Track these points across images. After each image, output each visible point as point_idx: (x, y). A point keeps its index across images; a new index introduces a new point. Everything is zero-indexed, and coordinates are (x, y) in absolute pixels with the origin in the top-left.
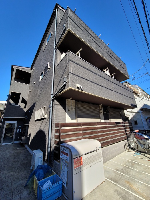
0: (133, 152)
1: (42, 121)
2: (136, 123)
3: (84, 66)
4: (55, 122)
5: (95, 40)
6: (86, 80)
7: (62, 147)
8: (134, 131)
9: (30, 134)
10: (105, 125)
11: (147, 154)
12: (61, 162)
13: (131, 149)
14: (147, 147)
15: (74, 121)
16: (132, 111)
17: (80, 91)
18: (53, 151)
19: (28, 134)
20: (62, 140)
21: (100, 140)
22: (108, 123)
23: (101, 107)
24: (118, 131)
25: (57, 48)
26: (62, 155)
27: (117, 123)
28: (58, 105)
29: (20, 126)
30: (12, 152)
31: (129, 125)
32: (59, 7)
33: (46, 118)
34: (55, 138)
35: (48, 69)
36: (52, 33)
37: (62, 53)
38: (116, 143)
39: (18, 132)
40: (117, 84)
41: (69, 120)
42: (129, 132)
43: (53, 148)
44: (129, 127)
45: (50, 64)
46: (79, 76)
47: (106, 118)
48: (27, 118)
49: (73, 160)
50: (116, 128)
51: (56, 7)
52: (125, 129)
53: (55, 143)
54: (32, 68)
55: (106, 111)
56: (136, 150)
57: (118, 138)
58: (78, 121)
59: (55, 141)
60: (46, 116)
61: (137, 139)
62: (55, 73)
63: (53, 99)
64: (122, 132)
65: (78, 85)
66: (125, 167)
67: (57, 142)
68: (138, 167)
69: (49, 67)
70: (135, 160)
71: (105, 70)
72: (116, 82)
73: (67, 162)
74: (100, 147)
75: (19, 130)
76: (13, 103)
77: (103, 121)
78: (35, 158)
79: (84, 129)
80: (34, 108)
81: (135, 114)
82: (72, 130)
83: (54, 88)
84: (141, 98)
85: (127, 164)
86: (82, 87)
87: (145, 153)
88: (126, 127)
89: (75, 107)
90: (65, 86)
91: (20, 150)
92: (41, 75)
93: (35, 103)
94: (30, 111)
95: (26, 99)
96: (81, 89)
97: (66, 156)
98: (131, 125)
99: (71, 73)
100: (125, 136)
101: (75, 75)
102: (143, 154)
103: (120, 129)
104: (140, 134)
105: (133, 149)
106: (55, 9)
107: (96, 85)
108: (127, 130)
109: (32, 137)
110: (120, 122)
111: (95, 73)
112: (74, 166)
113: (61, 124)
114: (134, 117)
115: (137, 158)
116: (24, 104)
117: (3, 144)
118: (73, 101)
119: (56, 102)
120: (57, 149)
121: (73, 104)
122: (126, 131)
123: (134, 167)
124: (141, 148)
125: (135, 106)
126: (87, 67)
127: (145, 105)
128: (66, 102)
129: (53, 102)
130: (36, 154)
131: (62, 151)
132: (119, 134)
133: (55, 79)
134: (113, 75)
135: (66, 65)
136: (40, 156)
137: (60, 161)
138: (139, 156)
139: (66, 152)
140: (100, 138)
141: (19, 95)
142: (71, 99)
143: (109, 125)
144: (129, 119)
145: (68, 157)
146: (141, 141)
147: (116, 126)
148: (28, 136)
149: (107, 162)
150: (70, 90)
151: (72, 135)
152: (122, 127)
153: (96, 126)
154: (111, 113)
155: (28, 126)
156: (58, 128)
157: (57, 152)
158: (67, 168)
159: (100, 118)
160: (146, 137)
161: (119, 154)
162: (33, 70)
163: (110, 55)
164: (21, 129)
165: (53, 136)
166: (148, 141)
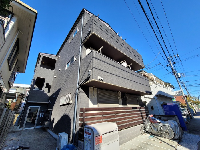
0: (148, 135)
1: (67, 106)
2: (152, 108)
3: (105, 61)
4: (80, 107)
5: (114, 38)
6: (106, 72)
7: (86, 128)
8: (149, 116)
9: (54, 119)
10: (123, 110)
11: (159, 136)
12: (85, 141)
13: (146, 132)
14: (159, 130)
15: (96, 106)
16: (149, 97)
17: (101, 82)
18: (78, 132)
19: (52, 119)
20: (85, 122)
21: (117, 124)
22: (126, 108)
23: (119, 93)
24: (135, 116)
25: (83, 44)
26: (85, 135)
27: (133, 108)
28: (82, 92)
29: (43, 111)
30: (35, 136)
31: (145, 110)
32: (85, 11)
33: (71, 104)
34: (80, 121)
35: (74, 61)
36: (78, 30)
37: (87, 49)
38: (133, 126)
39: (40, 116)
40: (132, 73)
41: (91, 105)
42: (145, 117)
43: (78, 129)
44: (146, 112)
45: (76, 56)
46: (100, 70)
47: (124, 103)
48: (51, 102)
49: (95, 138)
50: (133, 113)
51: (83, 11)
52: (141, 113)
53: (79, 126)
54: (57, 55)
55: (124, 97)
56: (150, 134)
57: (135, 122)
58: (99, 106)
59: (80, 123)
60: (71, 102)
61: (151, 123)
62: (81, 65)
63: (78, 87)
64: (139, 117)
65: (99, 77)
66: (139, 147)
67: (81, 125)
68: (150, 147)
69: (75, 59)
70: (149, 142)
71: (123, 61)
72: (132, 72)
73: (90, 140)
74: (116, 129)
75: (42, 114)
76: (37, 87)
77: (121, 106)
78: (61, 139)
79: (104, 113)
80: (59, 94)
81: (151, 99)
82: (94, 114)
83: (80, 78)
84: (156, 85)
85: (141, 145)
86: (102, 79)
87: (157, 135)
88: (142, 112)
89: (96, 94)
90: (89, 78)
91: (43, 135)
92: (67, 64)
93: (60, 89)
94: (54, 96)
95: (50, 84)
96: (102, 80)
97: (89, 135)
98: (148, 110)
99: (94, 68)
100: (141, 120)
101: (97, 69)
102: (156, 137)
103: (137, 114)
104: (153, 118)
105: (148, 132)
106: (82, 12)
107: (114, 76)
108: (143, 114)
109: (56, 122)
110: (136, 107)
111: (113, 66)
112: (95, 143)
113: (85, 109)
114: (150, 102)
115: (150, 140)
116: (47, 89)
117: (24, 129)
118: (95, 89)
119: (81, 90)
120: (81, 130)
121: (95, 91)
122: (142, 116)
123: (146, 148)
124: (154, 131)
125: (150, 93)
126: (107, 62)
127: (159, 92)
128: (89, 90)
129: (78, 90)
130: (62, 136)
131: (85, 132)
132: (135, 118)
133: (80, 70)
134: (129, 65)
135: (90, 61)
136: (66, 138)
137: (83, 141)
138: (152, 138)
139: (89, 132)
140: (117, 122)
141: (43, 80)
142: (94, 87)
143: (126, 110)
144: (147, 104)
145: (91, 136)
146: (155, 125)
147: (132, 111)
148: (52, 121)
149: (124, 144)
150: (93, 81)
151: (93, 119)
152: (138, 112)
153: (114, 111)
154: (128, 99)
155: (52, 110)
156: (82, 113)
157: (81, 133)
158: (90, 145)
159: (118, 104)
160: (158, 121)
161: (135, 137)
162: (59, 57)
163: (127, 49)
164: (43, 114)
165: (78, 119)
166: (160, 124)
